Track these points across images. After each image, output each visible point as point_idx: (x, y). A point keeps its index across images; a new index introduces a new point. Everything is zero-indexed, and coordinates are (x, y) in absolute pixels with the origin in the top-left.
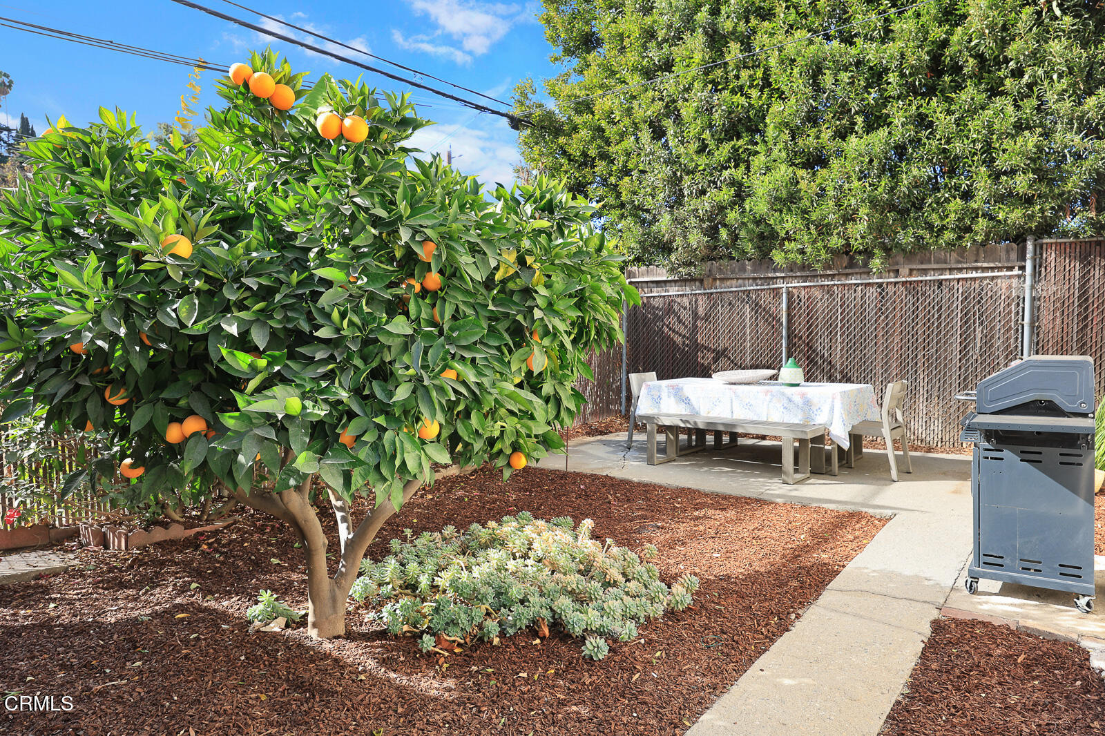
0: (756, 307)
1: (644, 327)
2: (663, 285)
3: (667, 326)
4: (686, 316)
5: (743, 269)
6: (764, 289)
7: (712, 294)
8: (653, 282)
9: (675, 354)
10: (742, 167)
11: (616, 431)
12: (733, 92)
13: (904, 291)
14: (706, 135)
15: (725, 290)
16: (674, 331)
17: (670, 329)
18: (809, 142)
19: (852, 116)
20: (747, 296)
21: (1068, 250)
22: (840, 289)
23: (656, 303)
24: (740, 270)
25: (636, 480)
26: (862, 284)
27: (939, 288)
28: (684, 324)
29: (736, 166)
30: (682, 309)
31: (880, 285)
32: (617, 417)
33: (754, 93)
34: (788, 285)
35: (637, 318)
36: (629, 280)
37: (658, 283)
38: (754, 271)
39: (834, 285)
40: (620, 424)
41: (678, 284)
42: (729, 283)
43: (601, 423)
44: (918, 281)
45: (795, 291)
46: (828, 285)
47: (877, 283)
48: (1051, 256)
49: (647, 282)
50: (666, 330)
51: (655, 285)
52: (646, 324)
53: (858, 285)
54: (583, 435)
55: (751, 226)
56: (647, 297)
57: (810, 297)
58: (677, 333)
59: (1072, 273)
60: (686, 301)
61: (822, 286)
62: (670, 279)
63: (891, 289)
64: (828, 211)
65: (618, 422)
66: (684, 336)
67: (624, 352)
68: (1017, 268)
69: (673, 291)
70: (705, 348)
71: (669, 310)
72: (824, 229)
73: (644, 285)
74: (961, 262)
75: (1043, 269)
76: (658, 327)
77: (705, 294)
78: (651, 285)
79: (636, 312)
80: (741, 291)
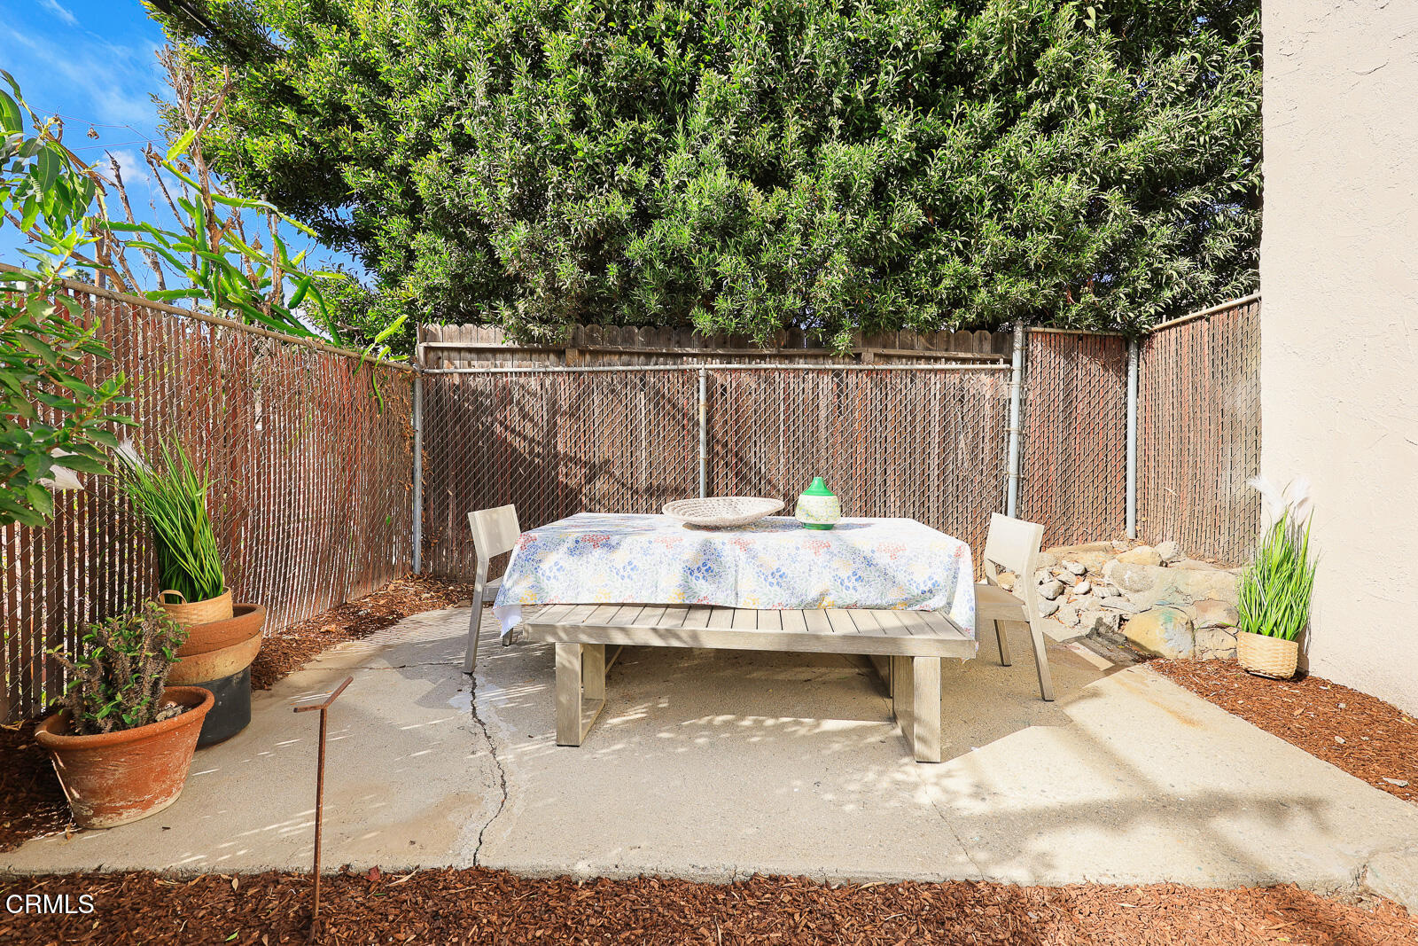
0: (657, 397)
1: (456, 423)
2: (490, 356)
3: (501, 423)
4: (538, 408)
5: (629, 339)
6: (669, 371)
7: (581, 373)
8: (470, 350)
9: (517, 469)
10: (647, 167)
11: (412, 611)
12: (634, 39)
13: (869, 383)
14: (590, 99)
15: (606, 368)
16: (513, 431)
17: (506, 428)
18: (760, 141)
19: (825, 117)
20: (641, 380)
21: (1053, 342)
22: (782, 376)
23: (478, 383)
24: (625, 341)
25: (584, 869)
26: (813, 370)
27: (912, 381)
28: (531, 420)
29: (637, 165)
30: (527, 397)
31: (837, 373)
32: (406, 580)
33: (671, 47)
34: (707, 366)
35: (441, 409)
36: (425, 344)
37: (480, 352)
38: (648, 344)
39: (777, 369)
40: (416, 594)
41: (517, 356)
42: (606, 359)
43: (376, 598)
44: (886, 370)
45: (717, 375)
46: (765, 370)
47: (833, 370)
48: (1037, 348)
49: (459, 350)
50: (498, 429)
51: (474, 356)
52: (460, 419)
53: (808, 371)
54: (341, 638)
55: (660, 266)
56: (460, 374)
57: (738, 386)
58: (519, 434)
59: (1057, 371)
60: (534, 384)
61: (756, 370)
62: (505, 346)
63: (852, 379)
64: (786, 253)
65: (412, 590)
66: (533, 440)
67: (418, 464)
68: (1002, 360)
69: (509, 366)
70: (571, 459)
71: (505, 397)
72: (778, 281)
73: (453, 354)
74: (930, 350)
75: (1030, 364)
76: (482, 423)
77: (568, 373)
78: (468, 355)
79: (441, 398)
80: (631, 372)
